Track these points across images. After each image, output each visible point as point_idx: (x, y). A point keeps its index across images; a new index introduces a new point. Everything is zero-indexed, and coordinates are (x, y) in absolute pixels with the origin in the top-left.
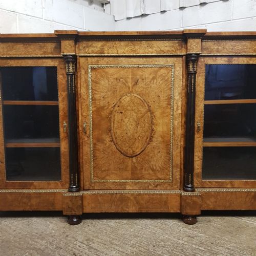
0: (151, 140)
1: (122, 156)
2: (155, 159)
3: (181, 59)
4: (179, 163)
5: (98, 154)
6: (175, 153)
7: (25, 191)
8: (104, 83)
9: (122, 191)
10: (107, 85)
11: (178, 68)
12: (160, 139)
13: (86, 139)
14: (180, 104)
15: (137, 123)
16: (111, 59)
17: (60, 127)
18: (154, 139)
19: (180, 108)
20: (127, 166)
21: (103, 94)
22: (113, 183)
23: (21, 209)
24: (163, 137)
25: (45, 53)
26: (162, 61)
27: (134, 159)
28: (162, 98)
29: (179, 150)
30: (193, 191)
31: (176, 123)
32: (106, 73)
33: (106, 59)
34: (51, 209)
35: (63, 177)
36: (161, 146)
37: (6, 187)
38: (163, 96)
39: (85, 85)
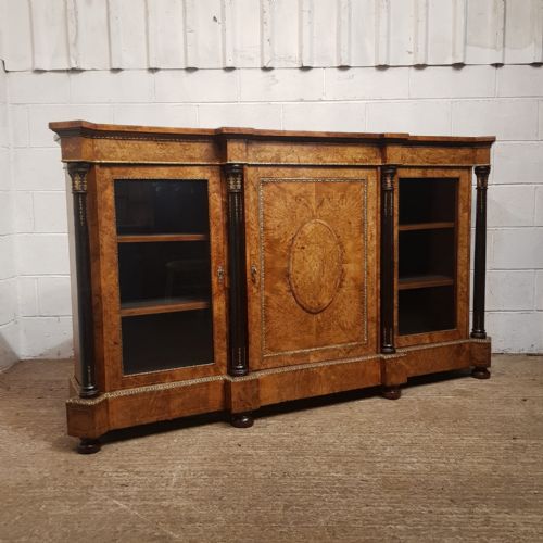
0: (341, 286)
1: (304, 313)
2: (346, 312)
3: (374, 171)
4: (375, 315)
5: (271, 313)
6: (370, 301)
7: (160, 387)
8: (279, 205)
9: (305, 367)
10: (284, 207)
11: (371, 183)
12: (352, 283)
13: (255, 290)
14: (374, 231)
15: (324, 261)
16: (289, 170)
17: (213, 276)
18: (344, 284)
19: (374, 238)
20: (310, 327)
21: (278, 222)
22: (293, 356)
23: (153, 420)
24: (354, 280)
25: (191, 158)
26: (352, 174)
27: (319, 316)
28: (353, 225)
29: (374, 297)
30: (394, 352)
31: (370, 258)
32: (283, 190)
33: (281, 170)
34: (203, 410)
35: (217, 357)
36: (353, 292)
37: (123, 387)
38: (355, 223)
39: (254, 208)
